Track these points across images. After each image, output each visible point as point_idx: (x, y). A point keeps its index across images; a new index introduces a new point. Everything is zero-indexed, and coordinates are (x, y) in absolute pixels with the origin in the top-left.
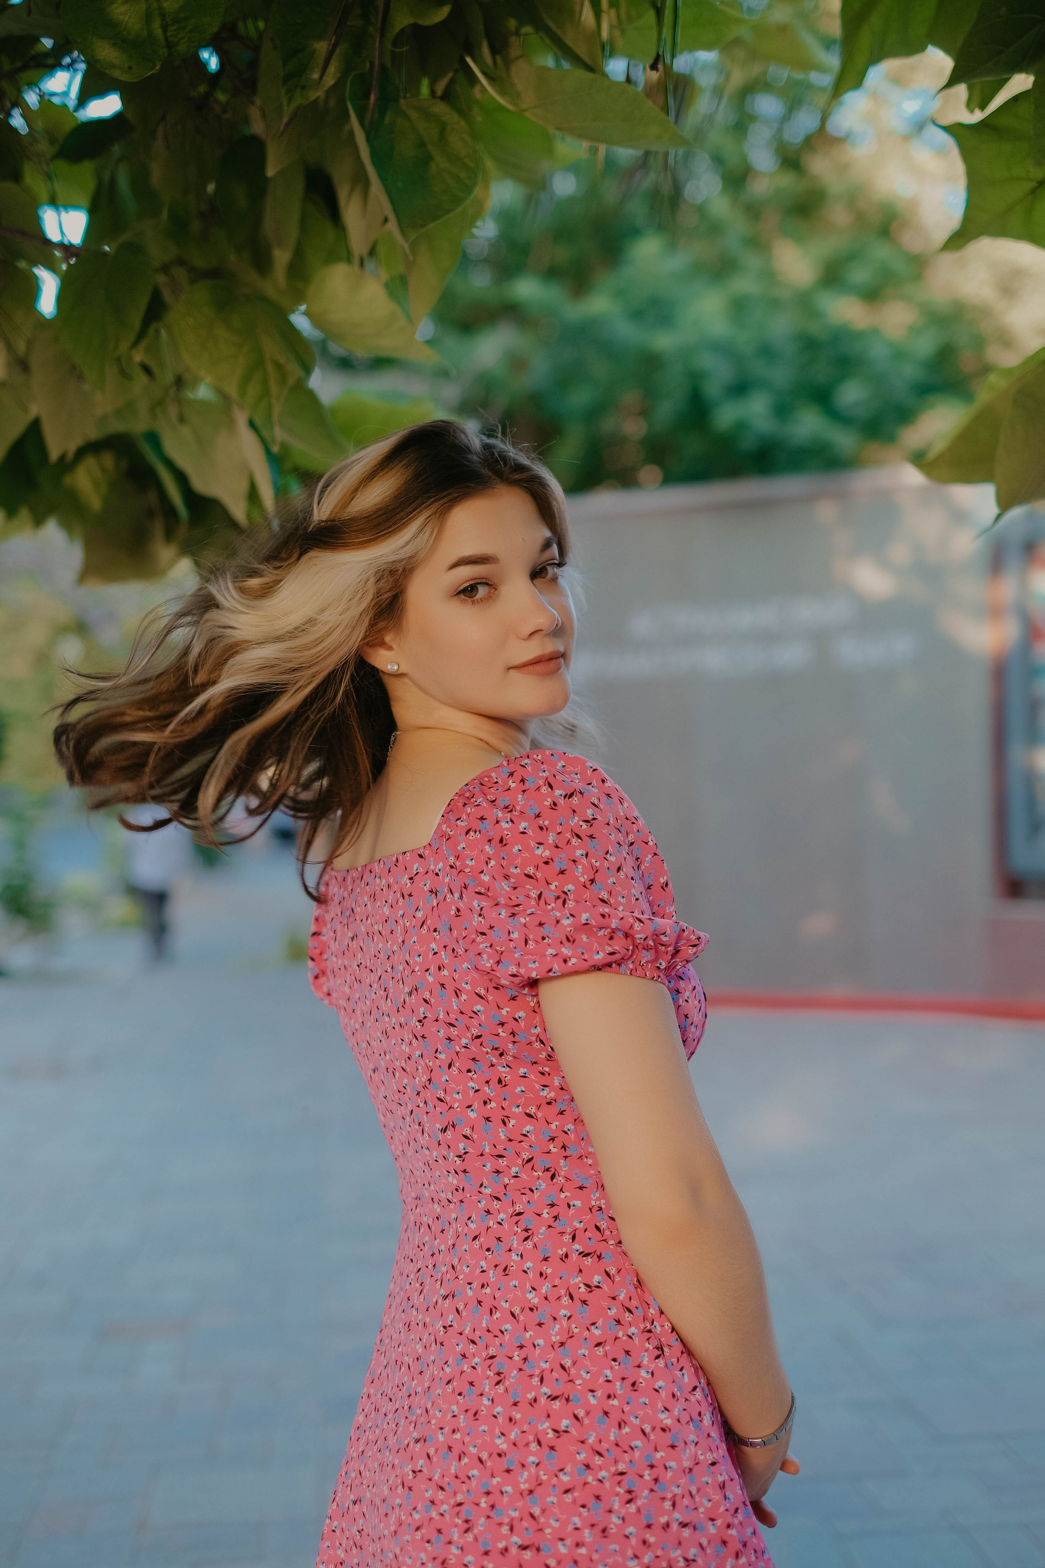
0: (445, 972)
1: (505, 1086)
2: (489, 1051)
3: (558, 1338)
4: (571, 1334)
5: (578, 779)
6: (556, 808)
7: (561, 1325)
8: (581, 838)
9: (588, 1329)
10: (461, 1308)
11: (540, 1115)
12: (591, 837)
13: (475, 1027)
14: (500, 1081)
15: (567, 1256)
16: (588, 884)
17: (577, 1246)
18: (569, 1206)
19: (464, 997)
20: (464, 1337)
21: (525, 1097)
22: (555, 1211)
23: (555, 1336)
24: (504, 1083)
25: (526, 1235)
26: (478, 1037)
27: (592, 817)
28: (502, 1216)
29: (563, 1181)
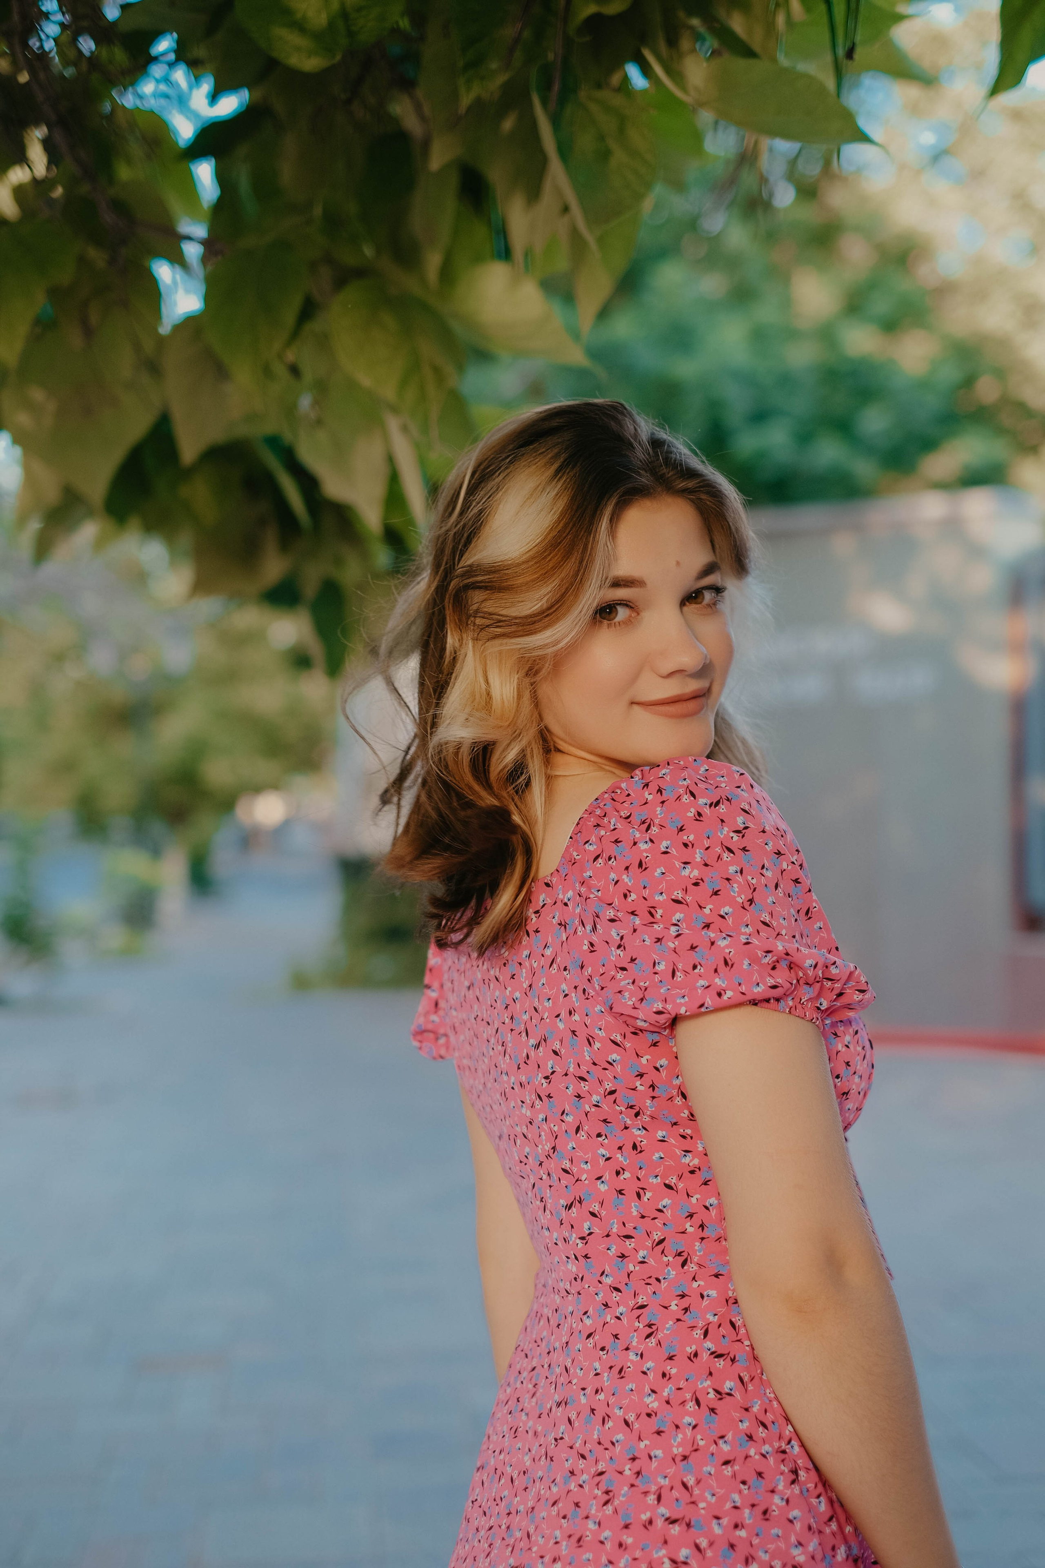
0: (576, 1017)
1: (641, 1152)
2: (623, 1109)
3: (680, 1449)
4: (695, 1447)
5: (725, 782)
6: (701, 819)
7: (685, 1434)
8: (733, 853)
9: (716, 1443)
10: (573, 1417)
11: (681, 1185)
12: (744, 849)
13: (608, 1080)
14: (635, 1147)
15: (696, 1355)
16: (747, 905)
17: (708, 1344)
18: (702, 1296)
19: (597, 1045)
20: (574, 1451)
21: (665, 1165)
22: (685, 1302)
23: (678, 1447)
24: (639, 1149)
25: (649, 1330)
26: (612, 1092)
27: (743, 826)
28: (622, 1309)
29: (695, 1268)
